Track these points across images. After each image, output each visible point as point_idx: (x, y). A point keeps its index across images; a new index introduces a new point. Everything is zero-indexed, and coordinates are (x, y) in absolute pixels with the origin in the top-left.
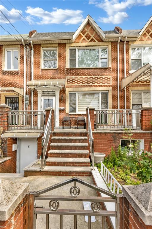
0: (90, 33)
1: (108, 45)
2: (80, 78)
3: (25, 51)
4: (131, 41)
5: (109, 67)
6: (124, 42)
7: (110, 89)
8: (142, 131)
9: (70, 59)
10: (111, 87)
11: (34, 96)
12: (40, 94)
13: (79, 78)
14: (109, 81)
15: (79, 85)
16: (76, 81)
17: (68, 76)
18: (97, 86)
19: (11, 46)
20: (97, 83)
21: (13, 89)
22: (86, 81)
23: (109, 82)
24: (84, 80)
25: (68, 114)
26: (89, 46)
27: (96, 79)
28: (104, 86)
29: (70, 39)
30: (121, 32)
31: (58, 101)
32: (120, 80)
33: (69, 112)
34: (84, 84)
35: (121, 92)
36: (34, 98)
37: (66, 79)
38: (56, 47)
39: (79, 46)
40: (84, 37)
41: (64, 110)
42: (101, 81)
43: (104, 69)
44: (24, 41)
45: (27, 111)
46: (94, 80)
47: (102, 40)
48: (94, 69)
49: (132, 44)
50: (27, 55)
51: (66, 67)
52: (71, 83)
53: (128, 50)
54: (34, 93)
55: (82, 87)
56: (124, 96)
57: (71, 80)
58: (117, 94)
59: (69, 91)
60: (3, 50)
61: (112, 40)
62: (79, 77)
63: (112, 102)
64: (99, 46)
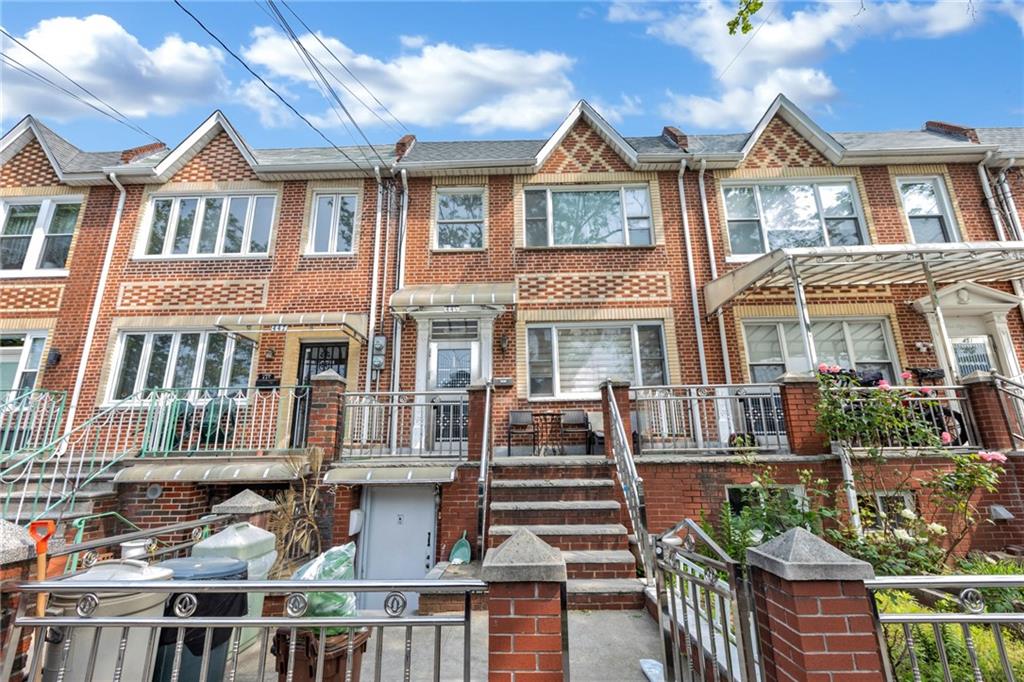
0: (588, 148)
1: (648, 182)
2: (564, 278)
3: (380, 197)
4: (719, 169)
5: (658, 243)
6: (697, 172)
7: (666, 312)
8: (792, 457)
9: (526, 220)
10: (671, 308)
11: (402, 338)
12: (423, 331)
13: (559, 279)
14: (661, 288)
15: (562, 301)
16: (550, 290)
17: (522, 272)
18: (621, 305)
19: (334, 183)
20: (620, 295)
22: (585, 289)
23: (662, 291)
24: (577, 286)
25: (525, 400)
26: (586, 183)
27: (619, 281)
28: (647, 304)
29: (528, 163)
30: (686, 145)
31: (491, 355)
32: (697, 283)
33: (528, 392)
34: (578, 297)
35: (708, 323)
36: (402, 345)
37: (517, 281)
38: (484, 185)
39: (557, 184)
40: (570, 159)
41: (511, 387)
42: (636, 288)
43: (639, 254)
44: (381, 169)
45: (377, 393)
46: (610, 285)
47: (629, 167)
48: (610, 249)
50: (385, 210)
51: (516, 246)
52: (533, 294)
53: (712, 193)
54: (403, 330)
55: (573, 308)
56: (719, 338)
57: (533, 287)
58: (695, 331)
59: (527, 322)
60: (308, 195)
61: (660, 167)
62: (559, 276)
63: (680, 357)
64: (619, 182)
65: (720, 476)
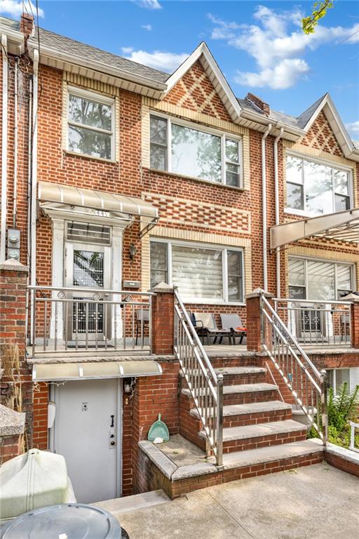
0: (202, 90)
1: (242, 135)
2: (180, 203)
3: (5, 75)
5: (245, 188)
7: (247, 243)
9: (150, 143)
10: (250, 240)
13: (176, 203)
14: (245, 223)
15: (178, 222)
16: (169, 211)
17: (147, 191)
18: (219, 233)
20: (219, 225)
22: (195, 215)
23: (245, 226)
24: (189, 211)
26: (199, 123)
27: (218, 213)
28: (236, 235)
29: (159, 88)
32: (267, 225)
34: (191, 221)
35: (270, 254)
37: (143, 197)
38: (113, 96)
40: (187, 96)
41: (137, 289)
42: (229, 221)
46: (213, 215)
47: (230, 118)
48: (214, 185)
50: (12, 92)
51: (143, 166)
53: (280, 157)
54: (38, 226)
55: (185, 229)
56: (276, 266)
58: (263, 259)
59: (151, 236)
61: (253, 125)
62: (177, 200)
64: (223, 130)
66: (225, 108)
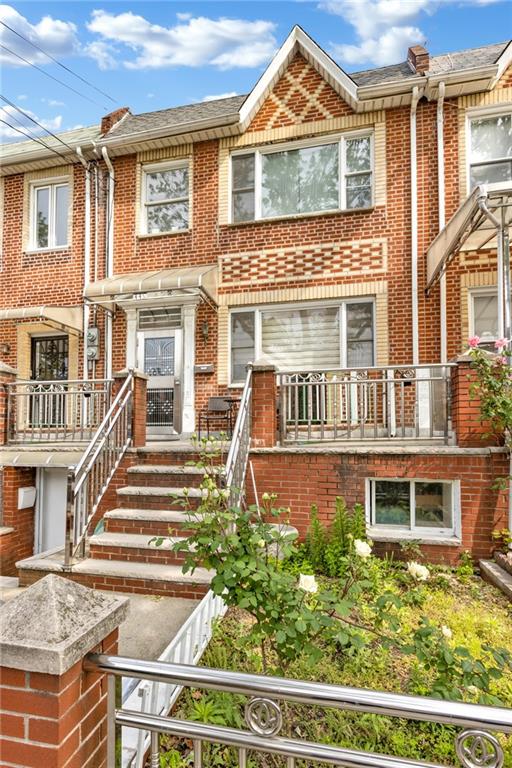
0: (303, 91)
1: (373, 125)
2: (268, 256)
3: (88, 182)
4: (466, 95)
5: (378, 204)
6: (435, 102)
7: (380, 287)
9: (233, 193)
10: (386, 282)
11: (113, 329)
12: (132, 322)
13: (263, 257)
14: (376, 258)
15: (265, 281)
16: (254, 270)
17: (225, 253)
18: (329, 282)
19: (47, 173)
20: (329, 271)
21: (41, 310)
22: (290, 267)
23: (376, 263)
24: (282, 263)
25: (225, 386)
26: (299, 138)
27: (328, 254)
28: (359, 279)
30: (427, 67)
32: (419, 250)
33: (229, 380)
34: (284, 276)
35: (427, 297)
36: (113, 336)
37: (220, 263)
38: (186, 156)
39: (267, 143)
40: (282, 108)
41: (211, 374)
42: (347, 261)
43: (358, 217)
44: (84, 151)
45: (94, 380)
46: (318, 259)
47: (351, 109)
48: (320, 217)
49: (470, 108)
50: (92, 196)
51: (220, 223)
52: (236, 276)
53: (452, 130)
54: (114, 321)
55: (277, 288)
56: (439, 313)
57: (236, 268)
58: (410, 306)
59: (230, 307)
60: (26, 189)
61: (388, 103)
62: (263, 254)
63: (390, 337)
64: (338, 131)
65: (361, 468)
66: (341, 98)
